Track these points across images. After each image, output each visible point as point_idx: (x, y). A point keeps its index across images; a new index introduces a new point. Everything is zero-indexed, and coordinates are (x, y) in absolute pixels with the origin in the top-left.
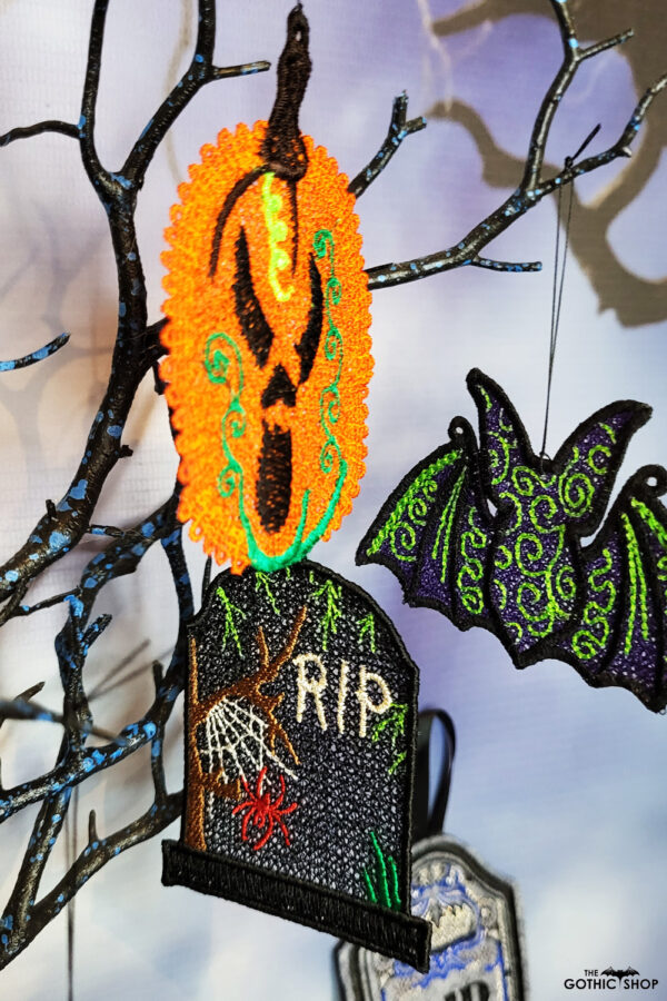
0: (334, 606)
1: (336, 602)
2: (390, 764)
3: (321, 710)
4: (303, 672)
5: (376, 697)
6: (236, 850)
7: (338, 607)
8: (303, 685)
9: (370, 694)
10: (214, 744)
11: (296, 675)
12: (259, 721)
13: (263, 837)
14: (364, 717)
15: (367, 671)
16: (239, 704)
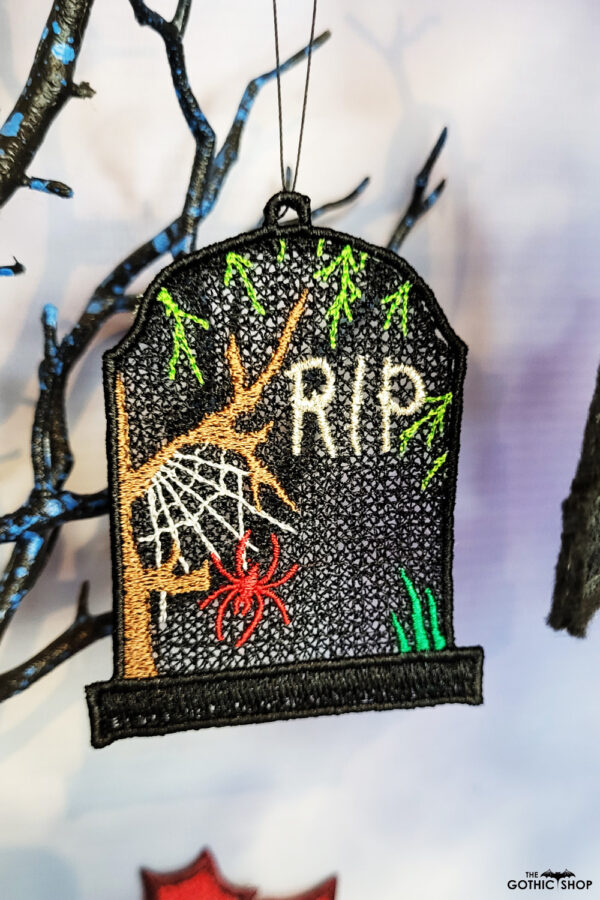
0: (350, 283)
1: (353, 278)
2: (423, 476)
3: (326, 431)
4: (299, 387)
5: (403, 394)
6: (206, 661)
7: (356, 285)
8: (300, 404)
9: (394, 394)
10: (162, 521)
11: (289, 393)
12: (234, 470)
13: (246, 626)
14: (386, 425)
15: (394, 363)
16: (201, 456)
